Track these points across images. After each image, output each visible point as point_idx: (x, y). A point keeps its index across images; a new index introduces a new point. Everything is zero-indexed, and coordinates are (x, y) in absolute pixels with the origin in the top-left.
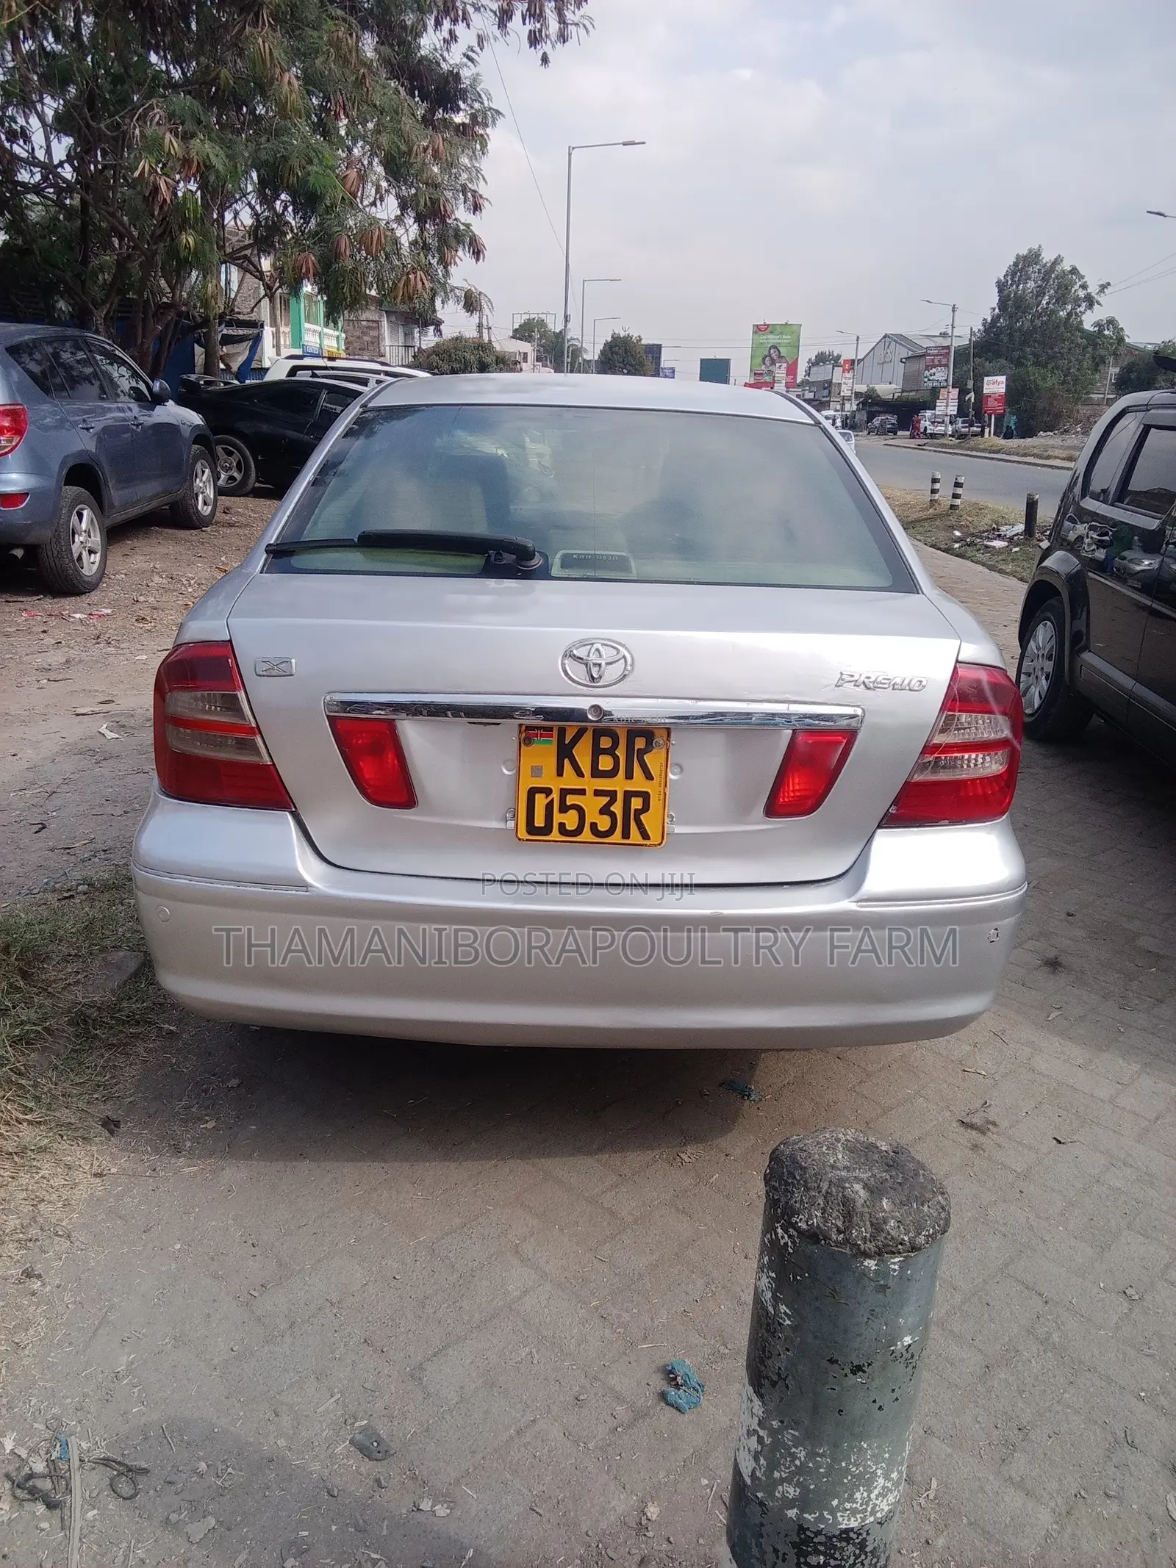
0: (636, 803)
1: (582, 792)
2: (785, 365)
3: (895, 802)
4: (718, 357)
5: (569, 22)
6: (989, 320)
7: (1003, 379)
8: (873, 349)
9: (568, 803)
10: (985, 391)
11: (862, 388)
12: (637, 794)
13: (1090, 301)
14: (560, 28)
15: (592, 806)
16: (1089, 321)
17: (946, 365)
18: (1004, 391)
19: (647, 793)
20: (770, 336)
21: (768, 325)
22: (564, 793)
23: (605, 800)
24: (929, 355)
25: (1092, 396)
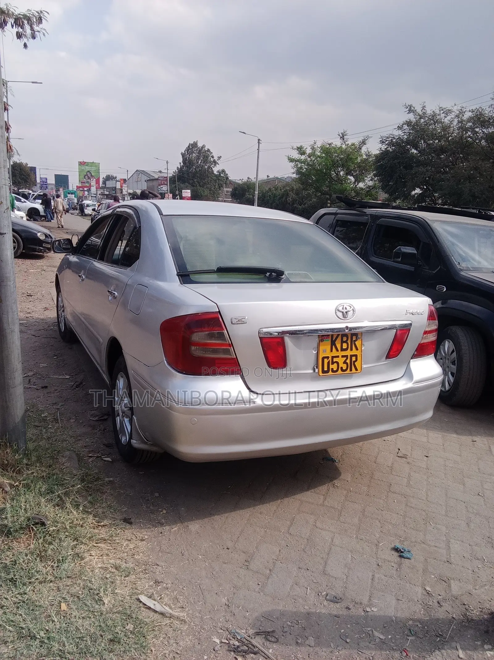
0: (354, 359)
1: (338, 357)
2: (95, 180)
3: (416, 351)
4: (62, 174)
5: (36, 30)
6: (179, 167)
7: (189, 191)
8: (132, 175)
9: (334, 361)
10: (183, 196)
11: (131, 191)
12: (354, 355)
13: (215, 163)
14: (31, 33)
15: (341, 360)
16: (216, 170)
17: (167, 184)
18: (190, 196)
19: (357, 355)
20: (86, 167)
21: (85, 162)
22: (333, 357)
23: (345, 358)
24: (159, 180)
25: (219, 199)
